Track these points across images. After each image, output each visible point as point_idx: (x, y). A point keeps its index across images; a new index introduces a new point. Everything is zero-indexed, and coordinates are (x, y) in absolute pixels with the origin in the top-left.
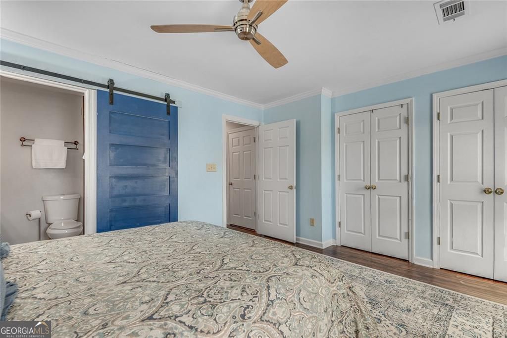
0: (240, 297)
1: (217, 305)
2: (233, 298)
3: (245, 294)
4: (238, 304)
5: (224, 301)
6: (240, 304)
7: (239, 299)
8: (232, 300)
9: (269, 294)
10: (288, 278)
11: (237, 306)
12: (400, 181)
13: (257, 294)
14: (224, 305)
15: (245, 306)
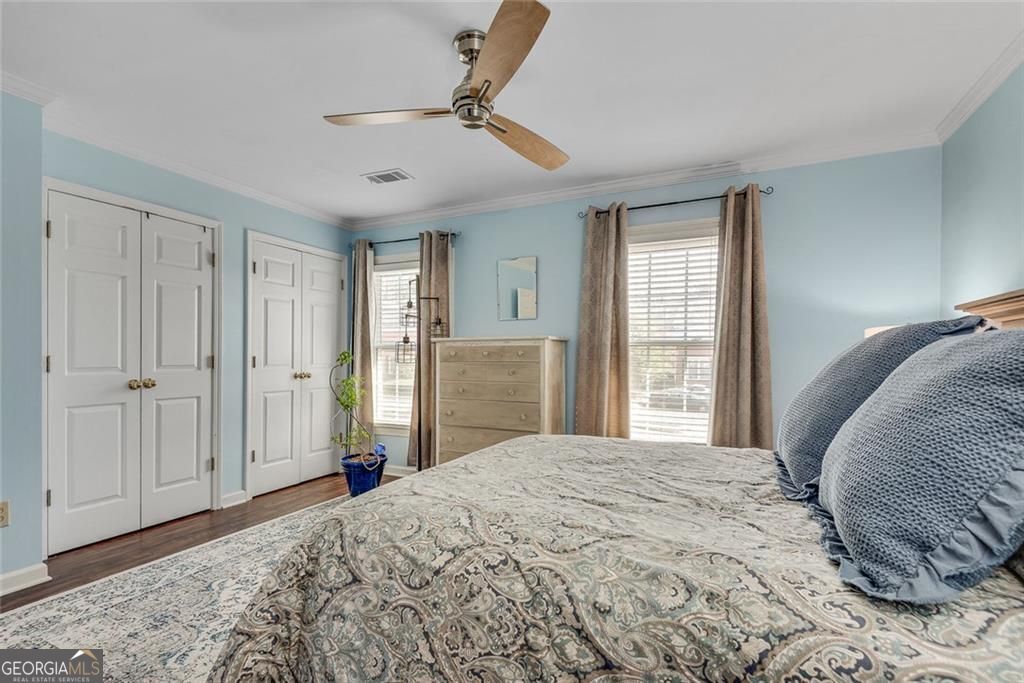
0: (485, 590)
1: (522, 604)
2: (494, 594)
3: (475, 588)
4: (496, 582)
5: (509, 600)
6: (494, 579)
7: (489, 587)
8: (498, 594)
9: (447, 563)
10: (398, 565)
11: (500, 580)
12: (199, 368)
13: (462, 575)
14: (514, 596)
15: (491, 571)
